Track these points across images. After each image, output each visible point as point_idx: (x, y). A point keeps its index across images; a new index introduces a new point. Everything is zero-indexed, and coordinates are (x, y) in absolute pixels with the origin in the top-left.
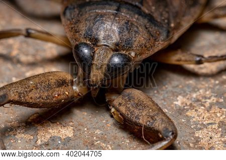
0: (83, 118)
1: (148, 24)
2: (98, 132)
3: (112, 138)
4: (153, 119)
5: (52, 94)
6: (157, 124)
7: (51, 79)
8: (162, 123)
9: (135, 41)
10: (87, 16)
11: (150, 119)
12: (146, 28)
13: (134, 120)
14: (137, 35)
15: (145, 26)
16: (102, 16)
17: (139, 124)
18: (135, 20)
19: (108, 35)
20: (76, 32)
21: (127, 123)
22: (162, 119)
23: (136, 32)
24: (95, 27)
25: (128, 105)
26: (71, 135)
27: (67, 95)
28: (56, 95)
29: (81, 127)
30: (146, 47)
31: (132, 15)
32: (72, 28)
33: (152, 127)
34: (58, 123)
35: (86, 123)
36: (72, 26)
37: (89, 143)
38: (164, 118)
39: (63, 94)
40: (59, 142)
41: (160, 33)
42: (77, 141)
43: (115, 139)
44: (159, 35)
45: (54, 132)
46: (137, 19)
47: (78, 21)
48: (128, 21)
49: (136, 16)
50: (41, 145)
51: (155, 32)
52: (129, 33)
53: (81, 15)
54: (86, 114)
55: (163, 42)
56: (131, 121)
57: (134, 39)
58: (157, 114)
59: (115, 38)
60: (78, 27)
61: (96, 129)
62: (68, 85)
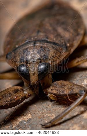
0: (35, 108)
1: (54, 46)
2: (45, 111)
3: (54, 110)
4: (72, 89)
5: (13, 98)
6: (75, 91)
7: (10, 91)
8: (77, 89)
9: (49, 55)
10: (19, 52)
11: (70, 90)
12: (53, 48)
13: (62, 94)
14: (49, 52)
15: (52, 47)
16: (27, 49)
17: (65, 94)
18: (46, 45)
19: (33, 56)
20: (15, 62)
21: (59, 98)
22: (77, 87)
23: (48, 51)
24: (24, 55)
25: (56, 88)
26: (31, 117)
27: (22, 96)
28: (16, 98)
29: (35, 112)
30: (56, 57)
31: (43, 44)
32: (13, 62)
33: (72, 93)
34: (22, 115)
35: (37, 109)
36: (13, 60)
37: (42, 117)
38: (78, 86)
39: (19, 96)
40: (25, 122)
41: (62, 49)
42: (34, 119)
43: (56, 110)
44: (61, 50)
45: (21, 120)
46: (47, 45)
47: (15, 57)
48: (42, 47)
49: (46, 44)
50: (15, 128)
51: (59, 49)
52: (44, 52)
53: (16, 54)
54: (36, 105)
55: (65, 53)
56: (60, 95)
57: (48, 54)
58: (73, 86)
59: (38, 56)
60: (15, 59)
61: (44, 110)
62: (21, 91)
